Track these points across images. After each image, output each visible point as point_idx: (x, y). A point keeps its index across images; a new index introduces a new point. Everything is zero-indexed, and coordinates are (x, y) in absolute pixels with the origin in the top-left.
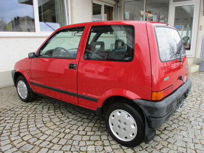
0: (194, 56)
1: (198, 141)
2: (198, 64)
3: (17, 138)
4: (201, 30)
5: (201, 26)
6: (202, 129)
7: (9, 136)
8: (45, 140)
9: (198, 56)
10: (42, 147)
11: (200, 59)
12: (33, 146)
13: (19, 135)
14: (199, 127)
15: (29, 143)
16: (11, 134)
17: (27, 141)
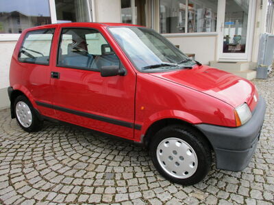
0: (249, 60)
1: (265, 151)
2: (254, 70)
3: (64, 157)
4: (258, 27)
5: (258, 23)
6: (268, 139)
7: (53, 156)
8: (98, 158)
9: (255, 60)
10: (98, 165)
11: (257, 63)
12: (87, 164)
13: (65, 154)
14: (266, 138)
15: (81, 161)
16: (55, 154)
17: (78, 159)
